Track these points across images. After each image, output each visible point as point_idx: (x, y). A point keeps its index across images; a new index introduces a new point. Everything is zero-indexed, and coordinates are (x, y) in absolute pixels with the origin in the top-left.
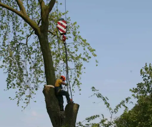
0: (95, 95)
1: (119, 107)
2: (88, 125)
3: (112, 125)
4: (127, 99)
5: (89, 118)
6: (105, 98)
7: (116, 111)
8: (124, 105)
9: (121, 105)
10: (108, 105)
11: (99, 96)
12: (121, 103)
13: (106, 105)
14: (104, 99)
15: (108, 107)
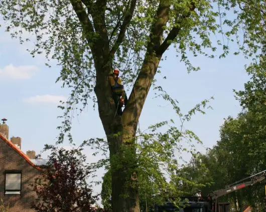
0: (161, 96)
1: (193, 113)
2: (152, 135)
3: (183, 136)
4: (204, 103)
5: (153, 127)
6: (174, 100)
7: (188, 117)
8: (199, 110)
9: (195, 110)
10: (178, 110)
11: (166, 97)
12: (195, 108)
13: (175, 110)
14: (172, 102)
15: (178, 112)
